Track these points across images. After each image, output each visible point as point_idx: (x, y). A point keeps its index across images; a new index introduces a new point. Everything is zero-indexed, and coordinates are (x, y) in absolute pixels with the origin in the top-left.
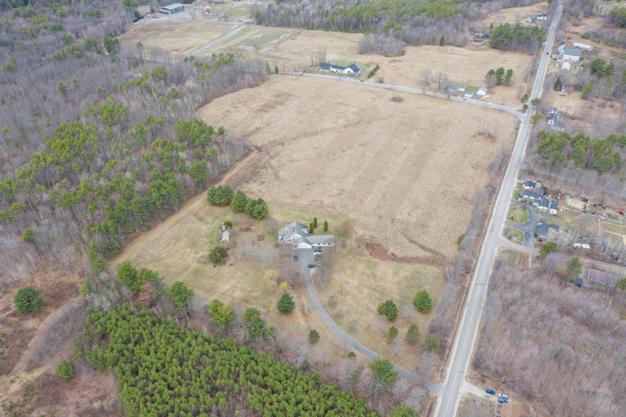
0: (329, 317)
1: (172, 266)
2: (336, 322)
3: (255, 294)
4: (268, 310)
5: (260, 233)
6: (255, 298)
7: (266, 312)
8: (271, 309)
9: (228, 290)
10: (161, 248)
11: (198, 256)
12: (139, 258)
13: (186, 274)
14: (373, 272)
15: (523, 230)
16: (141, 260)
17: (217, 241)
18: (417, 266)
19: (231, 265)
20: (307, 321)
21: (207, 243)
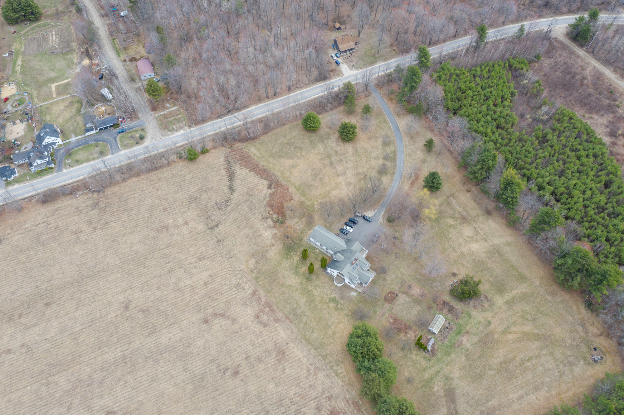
0: (397, 162)
1: (529, 317)
2: (395, 155)
3: (451, 222)
4: (448, 197)
5: (387, 306)
6: (452, 217)
7: (451, 198)
8: (444, 197)
9: (477, 241)
10: (534, 361)
11: (489, 315)
12: (572, 359)
13: (515, 292)
14: (313, 180)
15: (116, 140)
16: (569, 353)
17: (451, 329)
18: (263, 164)
19: (454, 275)
20: (420, 170)
21: (467, 332)
